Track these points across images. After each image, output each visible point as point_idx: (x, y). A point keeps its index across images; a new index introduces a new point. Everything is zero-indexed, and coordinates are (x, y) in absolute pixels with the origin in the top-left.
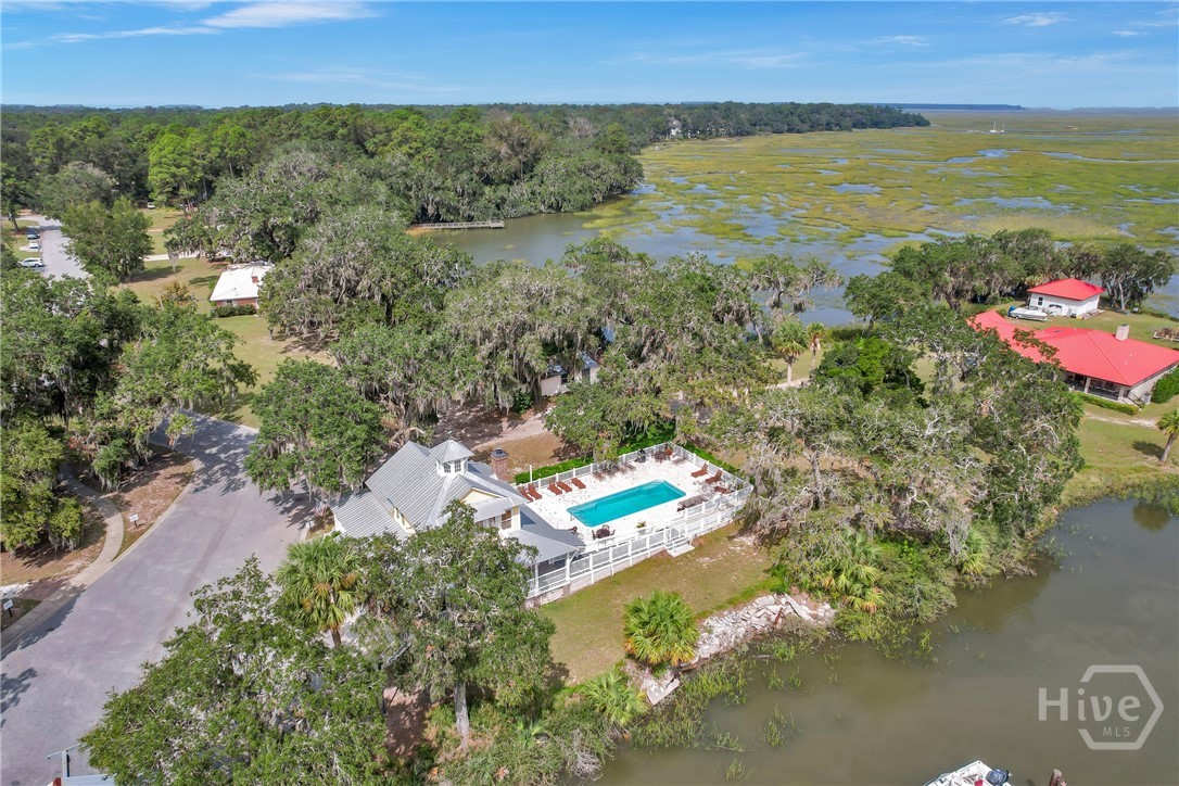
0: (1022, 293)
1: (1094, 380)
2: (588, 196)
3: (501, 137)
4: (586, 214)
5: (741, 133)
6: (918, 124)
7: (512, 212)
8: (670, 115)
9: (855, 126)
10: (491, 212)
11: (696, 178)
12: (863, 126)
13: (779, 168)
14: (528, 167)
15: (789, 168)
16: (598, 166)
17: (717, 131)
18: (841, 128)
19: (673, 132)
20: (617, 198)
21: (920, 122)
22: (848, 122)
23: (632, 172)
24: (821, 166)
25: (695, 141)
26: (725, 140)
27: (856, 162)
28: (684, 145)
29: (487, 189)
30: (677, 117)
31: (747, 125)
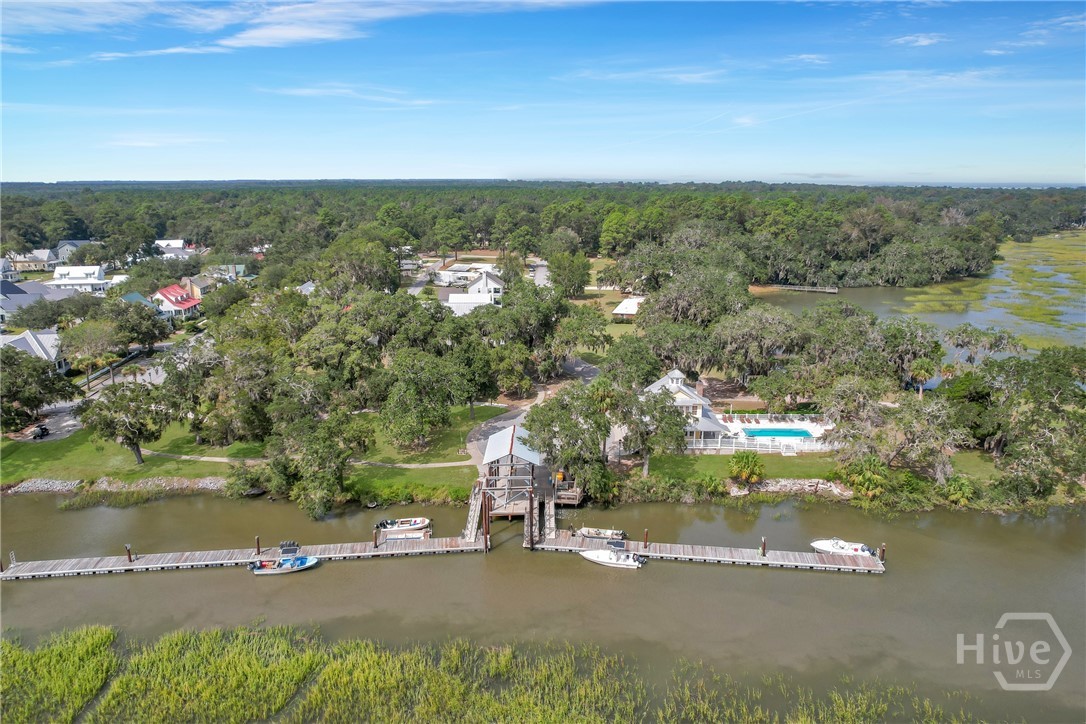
2: (927, 276)
3: (855, 224)
7: (851, 282)
10: (832, 281)
14: (875, 249)
16: (941, 252)
29: (834, 264)
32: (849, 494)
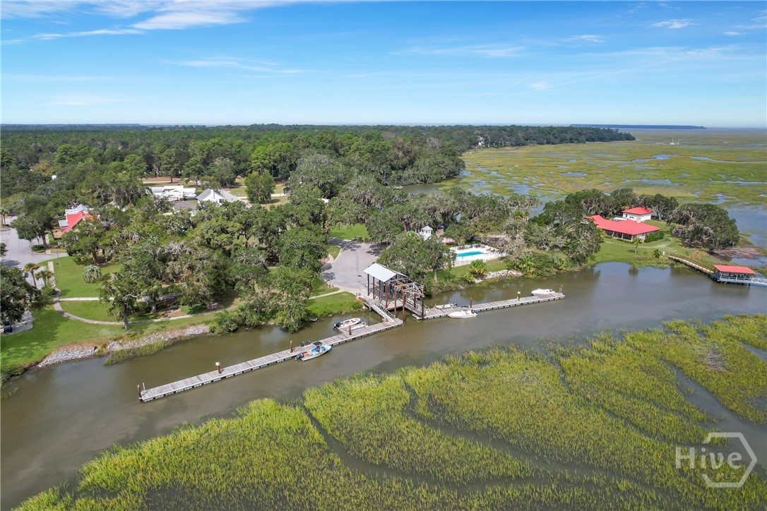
0: (620, 214)
1: (615, 232)
2: (439, 176)
3: (399, 148)
4: (438, 184)
5: (518, 144)
6: (628, 139)
7: (405, 183)
8: (478, 135)
9: (587, 140)
10: (395, 182)
11: (492, 169)
12: (593, 140)
13: (536, 164)
14: (411, 162)
15: (541, 164)
16: (444, 162)
17: (505, 143)
18: (579, 142)
19: (480, 144)
20: (452, 178)
21: (629, 138)
22: (583, 138)
23: (460, 165)
24: (559, 163)
25: (492, 148)
26: (509, 148)
27: (580, 161)
28: (486, 151)
29: (393, 172)
30: (482, 136)
31: (522, 140)
32: (520, 274)
